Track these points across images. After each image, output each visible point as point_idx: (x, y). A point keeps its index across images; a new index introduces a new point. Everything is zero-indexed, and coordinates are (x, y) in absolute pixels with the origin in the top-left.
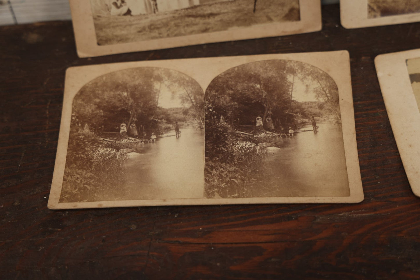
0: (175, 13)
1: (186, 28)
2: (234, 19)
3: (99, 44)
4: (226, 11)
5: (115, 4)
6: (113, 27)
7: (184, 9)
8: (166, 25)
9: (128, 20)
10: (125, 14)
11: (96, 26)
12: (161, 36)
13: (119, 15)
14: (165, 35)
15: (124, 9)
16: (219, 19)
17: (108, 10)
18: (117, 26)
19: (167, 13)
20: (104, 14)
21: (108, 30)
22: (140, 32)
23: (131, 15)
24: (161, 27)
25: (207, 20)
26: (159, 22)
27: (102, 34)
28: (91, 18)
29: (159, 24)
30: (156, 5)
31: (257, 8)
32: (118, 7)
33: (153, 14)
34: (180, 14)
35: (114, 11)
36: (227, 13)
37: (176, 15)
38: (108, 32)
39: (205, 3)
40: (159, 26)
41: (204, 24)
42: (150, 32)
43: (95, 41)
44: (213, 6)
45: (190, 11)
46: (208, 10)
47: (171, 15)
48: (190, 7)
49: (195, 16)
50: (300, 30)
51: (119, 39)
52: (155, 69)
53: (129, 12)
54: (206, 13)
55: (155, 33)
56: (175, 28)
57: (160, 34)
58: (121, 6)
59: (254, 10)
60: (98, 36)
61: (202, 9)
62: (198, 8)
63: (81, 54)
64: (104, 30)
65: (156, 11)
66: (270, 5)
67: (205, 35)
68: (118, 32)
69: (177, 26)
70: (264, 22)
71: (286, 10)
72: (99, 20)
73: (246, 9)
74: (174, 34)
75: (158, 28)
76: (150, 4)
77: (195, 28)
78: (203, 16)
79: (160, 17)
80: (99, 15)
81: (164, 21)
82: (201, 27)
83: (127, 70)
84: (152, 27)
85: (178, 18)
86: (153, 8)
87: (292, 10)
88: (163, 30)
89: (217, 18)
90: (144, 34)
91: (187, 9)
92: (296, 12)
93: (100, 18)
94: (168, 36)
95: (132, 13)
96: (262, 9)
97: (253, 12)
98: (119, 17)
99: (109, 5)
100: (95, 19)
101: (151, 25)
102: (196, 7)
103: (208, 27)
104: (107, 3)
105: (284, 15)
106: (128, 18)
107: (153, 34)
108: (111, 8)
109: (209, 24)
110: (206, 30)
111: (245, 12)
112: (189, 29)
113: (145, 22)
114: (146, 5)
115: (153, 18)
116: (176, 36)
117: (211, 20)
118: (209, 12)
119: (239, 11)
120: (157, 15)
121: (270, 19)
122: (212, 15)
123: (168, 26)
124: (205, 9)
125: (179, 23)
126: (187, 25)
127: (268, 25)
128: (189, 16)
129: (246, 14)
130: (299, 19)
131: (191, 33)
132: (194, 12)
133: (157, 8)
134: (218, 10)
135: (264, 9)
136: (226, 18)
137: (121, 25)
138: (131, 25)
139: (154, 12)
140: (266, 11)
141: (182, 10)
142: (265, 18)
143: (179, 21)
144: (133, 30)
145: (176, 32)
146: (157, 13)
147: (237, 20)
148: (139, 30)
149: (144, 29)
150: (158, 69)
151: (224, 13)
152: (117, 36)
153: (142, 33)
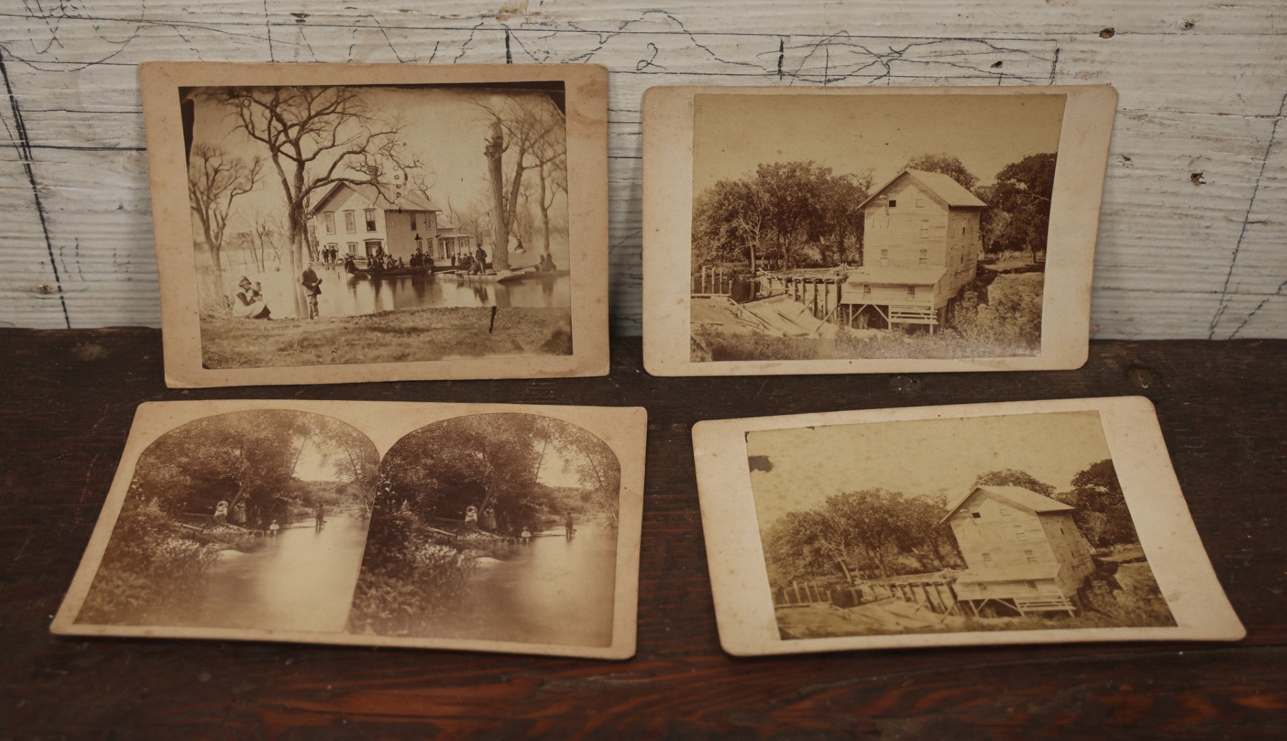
0: (349, 322)
1: (366, 350)
2: (454, 342)
3: (205, 366)
4: (440, 325)
5: (242, 296)
6: (235, 338)
7: (366, 316)
8: (331, 341)
9: (262, 327)
10: (257, 317)
11: (204, 332)
12: (320, 360)
13: (248, 317)
14: (329, 359)
15: (257, 308)
16: (428, 339)
17: (229, 305)
18: (243, 336)
19: (333, 319)
20: (221, 312)
21: (225, 343)
22: (282, 350)
23: (269, 319)
24: (322, 345)
25: (406, 340)
26: (319, 336)
27: (213, 349)
28: (197, 318)
29: (319, 339)
30: (316, 304)
31: (495, 325)
32: (247, 304)
33: (309, 320)
34: (357, 323)
35: (239, 308)
36: (442, 328)
37: (351, 326)
38: (226, 346)
39: (404, 309)
40: (318, 343)
41: (400, 345)
42: (302, 351)
43: (200, 362)
44: (417, 314)
45: (375, 319)
46: (408, 322)
47: (342, 325)
48: (376, 312)
49: (385, 331)
50: (571, 371)
51: (243, 360)
52: (298, 413)
53: (265, 313)
54: (404, 325)
55: (310, 355)
56: (347, 348)
57: (318, 357)
58: (253, 301)
59: (491, 330)
60: (205, 351)
61: (397, 319)
62: (391, 316)
63: (171, 382)
64: (217, 341)
65: (314, 314)
66: (519, 322)
67: (399, 365)
68: (243, 347)
69: (351, 345)
70: (508, 351)
71: (548, 333)
72: (211, 322)
73: (477, 326)
74: (343, 360)
75: (316, 346)
76: (305, 302)
77: (383, 351)
78: (399, 332)
79: (321, 327)
80: (211, 313)
81: (329, 334)
82: (394, 350)
83: (248, 412)
84: (306, 343)
85: (354, 330)
86: (309, 309)
87: (558, 334)
88: (325, 350)
89: (425, 337)
90: (289, 355)
91: (371, 316)
92: (564, 338)
93: (213, 320)
94: (333, 360)
95: (271, 316)
96: (505, 328)
97: (488, 332)
98: (248, 320)
99: (230, 298)
100: (203, 320)
101: (304, 339)
102: (387, 313)
103: (407, 351)
104: (228, 294)
105: (543, 342)
106: (263, 323)
107: (306, 356)
108: (233, 303)
109: (409, 346)
110: (401, 358)
111: (476, 330)
112: (372, 353)
113: (293, 334)
114: (297, 304)
115: (307, 326)
116: (346, 362)
117: (413, 340)
118: (411, 325)
119: (463, 328)
120: (316, 323)
121: (518, 348)
122: (414, 330)
123: (334, 343)
124: (403, 319)
125: (354, 340)
126: (369, 345)
127: (515, 357)
128: (375, 329)
129: (476, 334)
130: (570, 352)
131: (376, 359)
132: (382, 322)
133: (316, 310)
134: (426, 322)
135: (509, 328)
136: (439, 338)
137: (248, 336)
138: (267, 337)
139: (312, 317)
140: (512, 331)
141: (361, 316)
142: (509, 345)
143: (355, 336)
144: (270, 346)
145: (347, 357)
146: (316, 318)
147: (459, 343)
148: (282, 346)
149: (291, 345)
150: (304, 414)
151: (436, 329)
152: (240, 355)
153: (286, 353)
